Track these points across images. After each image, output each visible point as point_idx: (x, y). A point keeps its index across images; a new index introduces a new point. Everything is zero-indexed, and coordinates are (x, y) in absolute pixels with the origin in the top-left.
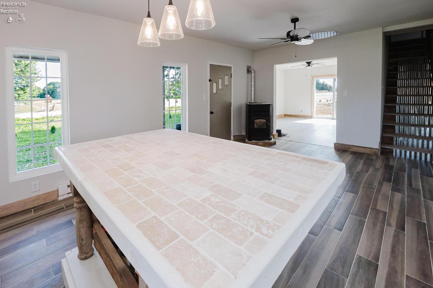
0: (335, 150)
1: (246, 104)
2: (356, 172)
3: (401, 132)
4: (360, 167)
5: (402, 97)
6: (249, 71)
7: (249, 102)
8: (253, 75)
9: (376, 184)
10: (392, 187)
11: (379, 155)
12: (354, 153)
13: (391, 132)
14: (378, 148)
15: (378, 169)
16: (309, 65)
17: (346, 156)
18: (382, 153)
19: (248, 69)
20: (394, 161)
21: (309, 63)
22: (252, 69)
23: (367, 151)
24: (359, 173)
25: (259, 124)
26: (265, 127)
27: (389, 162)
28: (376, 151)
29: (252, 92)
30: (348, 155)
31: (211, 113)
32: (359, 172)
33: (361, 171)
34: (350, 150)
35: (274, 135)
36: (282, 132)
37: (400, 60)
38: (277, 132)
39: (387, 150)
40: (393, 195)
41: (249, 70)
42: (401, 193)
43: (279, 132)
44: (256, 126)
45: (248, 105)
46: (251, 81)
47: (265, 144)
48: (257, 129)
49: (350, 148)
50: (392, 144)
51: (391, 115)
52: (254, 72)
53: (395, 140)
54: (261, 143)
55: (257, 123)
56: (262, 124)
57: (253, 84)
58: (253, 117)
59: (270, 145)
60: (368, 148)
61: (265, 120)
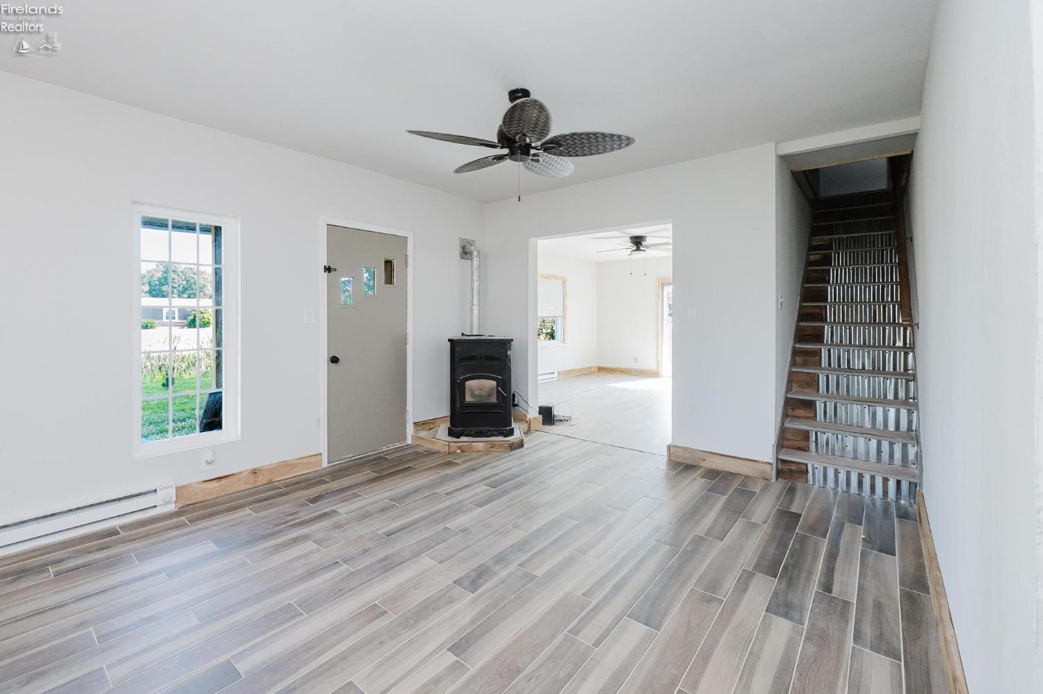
0: (668, 465)
1: (449, 340)
2: (691, 537)
3: (830, 418)
4: (710, 518)
5: (837, 327)
6: (465, 253)
7: (463, 334)
8: (475, 262)
9: (730, 584)
10: (776, 593)
11: (774, 480)
12: (713, 474)
13: (807, 418)
14: (771, 461)
15: (754, 526)
16: (638, 249)
17: (687, 482)
18: (780, 473)
19: (464, 248)
20: (806, 499)
21: (638, 241)
22: (472, 248)
23: (744, 469)
24: (698, 541)
25: (477, 392)
26: (494, 400)
27: (791, 501)
28: (767, 468)
29: (474, 308)
30: (695, 479)
31: (334, 360)
32: (699, 537)
33: (708, 534)
34: (704, 464)
35: (530, 419)
36: (555, 413)
37: (835, 239)
39: (794, 468)
40: (765, 628)
41: (466, 250)
42: (791, 619)
43: (547, 415)
44: (468, 399)
45: (457, 340)
46: (472, 279)
47: (492, 447)
48: (471, 405)
49: (704, 460)
50: (805, 449)
51: (808, 373)
52: (480, 255)
53: (814, 439)
54: (480, 444)
55: (472, 391)
56: (484, 393)
57: (475, 288)
58: (462, 373)
59: (506, 448)
60: (748, 460)
61: (495, 382)
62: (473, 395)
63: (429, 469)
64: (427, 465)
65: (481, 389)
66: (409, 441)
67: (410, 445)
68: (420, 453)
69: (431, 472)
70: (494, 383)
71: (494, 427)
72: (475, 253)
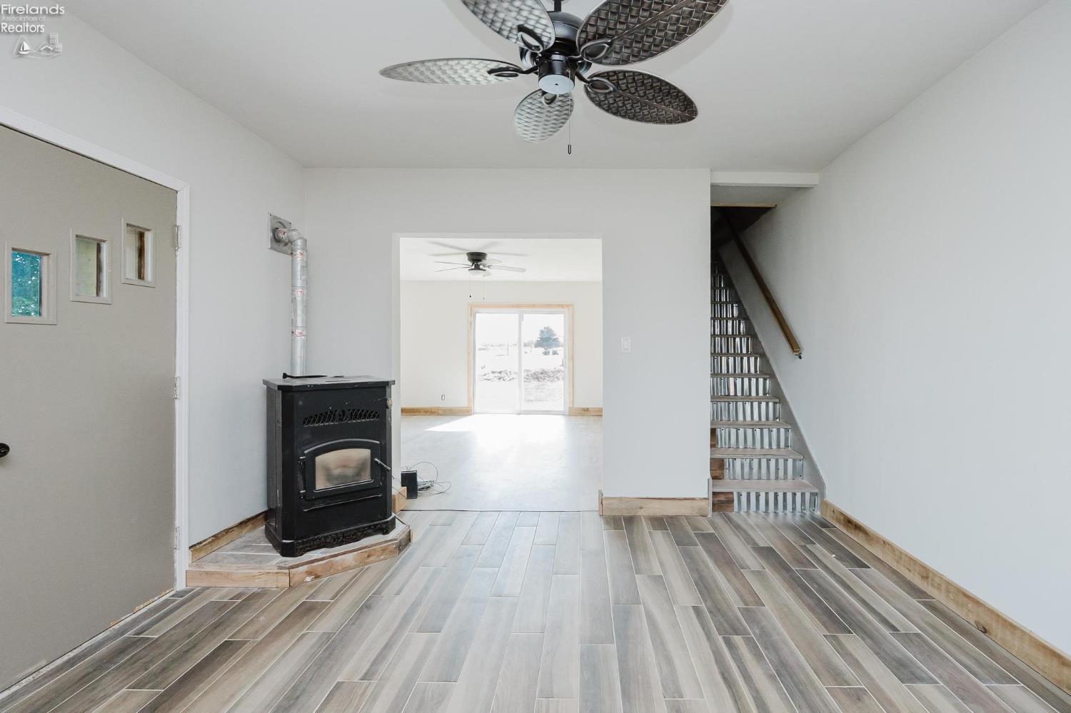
1: (265, 382)
6: (280, 239)
7: (285, 376)
8: (299, 258)
11: (710, 515)
12: (660, 523)
14: (706, 496)
16: (477, 268)
17: (648, 539)
18: (713, 508)
19: (275, 231)
21: (476, 259)
22: (294, 233)
23: (683, 510)
25: (336, 472)
26: (366, 478)
28: (702, 504)
29: (298, 331)
30: (650, 533)
34: (640, 513)
35: (395, 497)
36: (419, 480)
38: (403, 485)
39: (722, 498)
41: (281, 235)
43: (410, 480)
44: (321, 484)
45: (280, 387)
46: (294, 285)
47: (369, 556)
48: (327, 495)
52: (305, 248)
54: (346, 555)
55: (327, 470)
56: (350, 472)
57: (299, 298)
58: (310, 443)
59: (391, 551)
60: (686, 499)
61: (369, 450)
62: (329, 477)
63: (276, 634)
64: (264, 628)
65: (344, 466)
66: (180, 585)
67: (185, 592)
68: (226, 605)
69: (287, 639)
70: (366, 453)
71: (366, 522)
72: (299, 242)
